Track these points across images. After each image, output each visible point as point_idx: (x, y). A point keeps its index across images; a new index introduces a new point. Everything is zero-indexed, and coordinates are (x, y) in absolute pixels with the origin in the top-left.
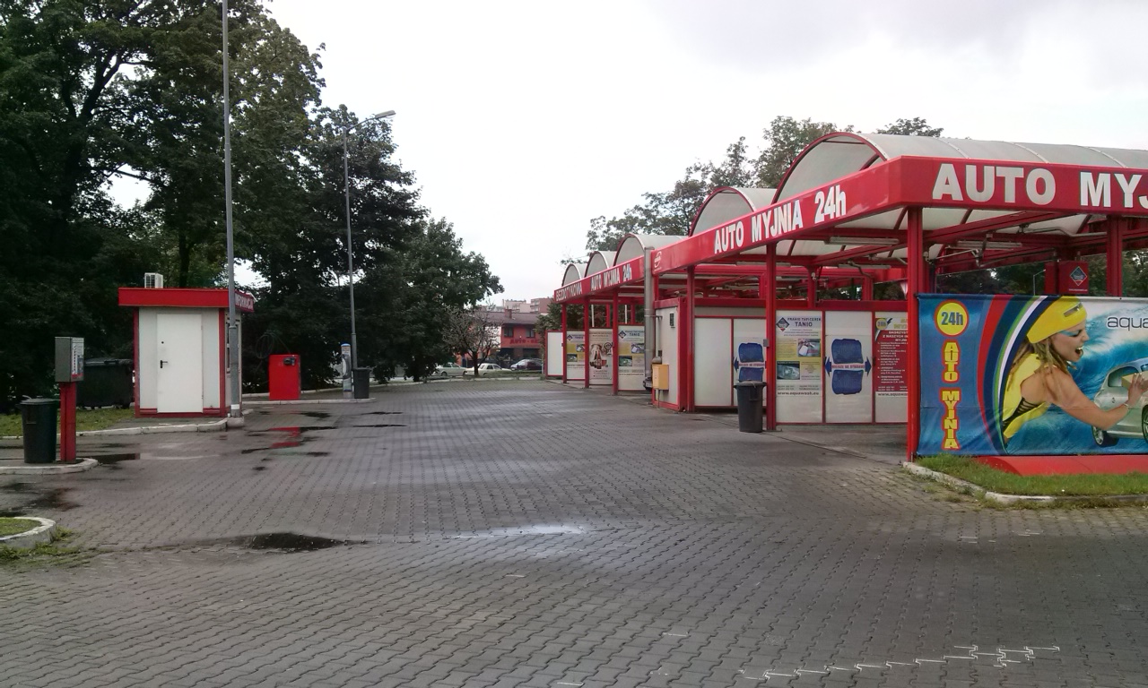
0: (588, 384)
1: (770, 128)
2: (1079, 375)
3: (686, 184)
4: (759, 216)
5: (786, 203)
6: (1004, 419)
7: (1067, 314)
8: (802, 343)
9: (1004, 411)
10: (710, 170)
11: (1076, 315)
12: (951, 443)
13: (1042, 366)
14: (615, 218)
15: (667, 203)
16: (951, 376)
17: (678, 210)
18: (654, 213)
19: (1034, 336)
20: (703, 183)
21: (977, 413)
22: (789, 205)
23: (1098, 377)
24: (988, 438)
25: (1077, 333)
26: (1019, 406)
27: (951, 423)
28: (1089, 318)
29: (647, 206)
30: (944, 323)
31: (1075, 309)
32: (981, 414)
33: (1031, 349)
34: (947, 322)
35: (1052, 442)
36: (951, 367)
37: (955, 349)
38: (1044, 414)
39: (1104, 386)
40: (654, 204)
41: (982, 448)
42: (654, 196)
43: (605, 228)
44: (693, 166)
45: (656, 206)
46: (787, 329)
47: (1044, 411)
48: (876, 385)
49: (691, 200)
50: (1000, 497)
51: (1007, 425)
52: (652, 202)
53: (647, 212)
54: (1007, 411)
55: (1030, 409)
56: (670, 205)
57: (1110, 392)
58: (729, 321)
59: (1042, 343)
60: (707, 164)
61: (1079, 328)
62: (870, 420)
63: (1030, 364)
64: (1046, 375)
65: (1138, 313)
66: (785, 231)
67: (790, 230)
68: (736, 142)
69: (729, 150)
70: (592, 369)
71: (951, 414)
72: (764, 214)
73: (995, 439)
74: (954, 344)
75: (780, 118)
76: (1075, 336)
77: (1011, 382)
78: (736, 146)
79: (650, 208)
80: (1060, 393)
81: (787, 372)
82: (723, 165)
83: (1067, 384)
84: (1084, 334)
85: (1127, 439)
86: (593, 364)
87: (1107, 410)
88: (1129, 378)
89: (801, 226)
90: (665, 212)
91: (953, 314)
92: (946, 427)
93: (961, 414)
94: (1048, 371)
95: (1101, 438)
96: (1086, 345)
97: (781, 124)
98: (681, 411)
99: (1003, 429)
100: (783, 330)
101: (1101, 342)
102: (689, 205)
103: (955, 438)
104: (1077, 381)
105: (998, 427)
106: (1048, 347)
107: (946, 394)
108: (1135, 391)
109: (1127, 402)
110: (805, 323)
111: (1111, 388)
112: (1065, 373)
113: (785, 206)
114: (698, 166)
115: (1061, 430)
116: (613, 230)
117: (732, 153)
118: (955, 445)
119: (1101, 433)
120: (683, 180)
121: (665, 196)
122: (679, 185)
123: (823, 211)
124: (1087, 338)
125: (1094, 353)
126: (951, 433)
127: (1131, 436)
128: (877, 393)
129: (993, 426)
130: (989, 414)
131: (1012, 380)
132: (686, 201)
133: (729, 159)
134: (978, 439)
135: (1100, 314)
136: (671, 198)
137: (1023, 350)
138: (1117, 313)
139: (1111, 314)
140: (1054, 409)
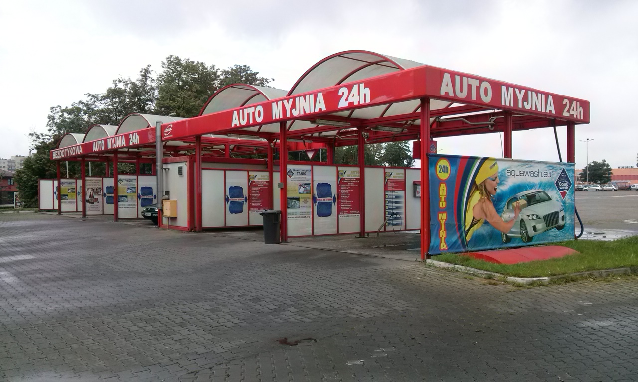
0: (84, 214)
1: (166, 62)
2: (496, 202)
3: (114, 89)
4: (280, 103)
5: (309, 94)
6: (466, 230)
7: (491, 168)
8: (301, 185)
9: (466, 224)
10: (128, 82)
11: (495, 168)
12: (443, 246)
13: (481, 198)
14: (67, 108)
15: (101, 100)
16: (443, 204)
17: (109, 105)
18: (93, 107)
19: (478, 181)
20: (125, 90)
21: (454, 227)
22: (312, 96)
23: (503, 204)
24: (459, 241)
25: (494, 178)
26: (472, 222)
27: (443, 234)
28: (500, 170)
29: (88, 102)
30: (440, 172)
31: (494, 165)
32: (456, 227)
33: (477, 188)
34: (441, 171)
35: (486, 242)
36: (443, 199)
37: (445, 188)
38: (482, 226)
39: (505, 209)
40: (93, 100)
41: (457, 248)
42: (93, 96)
43: (61, 114)
44: (118, 80)
45: (94, 102)
46: (293, 177)
47: (482, 224)
48: (339, 211)
49: (117, 100)
50: (519, 280)
51: (467, 233)
52: (91, 99)
53: (87, 105)
54: (468, 224)
55: (477, 223)
56: (103, 102)
57: (508, 212)
58: (223, 172)
59: (481, 184)
60: (127, 79)
61: (495, 176)
62: (336, 233)
63: (477, 196)
64: (483, 203)
65: (518, 168)
66: (307, 112)
67: (312, 111)
68: (145, 67)
69: (141, 72)
70: (88, 205)
71: (443, 227)
72: (285, 102)
73: (462, 241)
74: (444, 185)
75: (171, 56)
76: (494, 180)
77: (469, 207)
78: (145, 69)
79: (90, 103)
80: (488, 214)
81: (292, 204)
82: (137, 80)
83: (491, 207)
84: (498, 179)
85: (515, 238)
86: (88, 201)
87: (508, 222)
88: (515, 204)
89: (324, 109)
90: (100, 106)
91: (444, 166)
92: (441, 236)
93: (447, 228)
94: (484, 201)
95: (505, 238)
96: (499, 185)
97: (172, 59)
98: (191, 231)
99: (466, 235)
100: (290, 177)
101: (504, 184)
102: (116, 103)
103: (445, 242)
104: (495, 206)
105: (464, 234)
106: (484, 186)
107: (440, 215)
108: (517, 211)
109: (515, 217)
110: (302, 173)
111: (509, 210)
112: (490, 201)
113: (307, 97)
114: (121, 79)
115: (489, 235)
116: (66, 115)
117: (142, 73)
118: (445, 247)
119: (505, 236)
120: (113, 86)
121: (101, 96)
122: (110, 90)
123: (347, 100)
124: (499, 181)
125: (502, 190)
126: (443, 239)
127: (516, 236)
128: (339, 215)
129: (461, 234)
130: (459, 227)
131: (469, 206)
132: (114, 100)
133: (141, 77)
134: (455, 242)
135: (504, 168)
136: (105, 98)
137: (474, 189)
138: (510, 167)
139: (508, 168)
140: (486, 223)
